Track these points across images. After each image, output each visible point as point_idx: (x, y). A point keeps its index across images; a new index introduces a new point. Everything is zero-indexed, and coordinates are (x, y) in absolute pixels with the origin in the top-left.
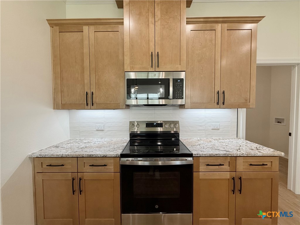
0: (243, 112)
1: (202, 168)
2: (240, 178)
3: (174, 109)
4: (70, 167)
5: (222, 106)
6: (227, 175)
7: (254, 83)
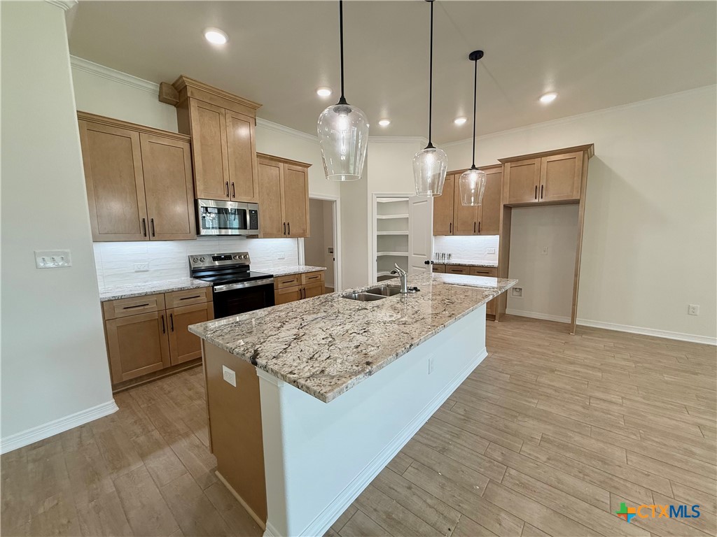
0: (302, 240)
1: (280, 285)
2: (304, 289)
3: (241, 239)
4: (153, 307)
5: (288, 236)
6: (296, 289)
7: (308, 217)
